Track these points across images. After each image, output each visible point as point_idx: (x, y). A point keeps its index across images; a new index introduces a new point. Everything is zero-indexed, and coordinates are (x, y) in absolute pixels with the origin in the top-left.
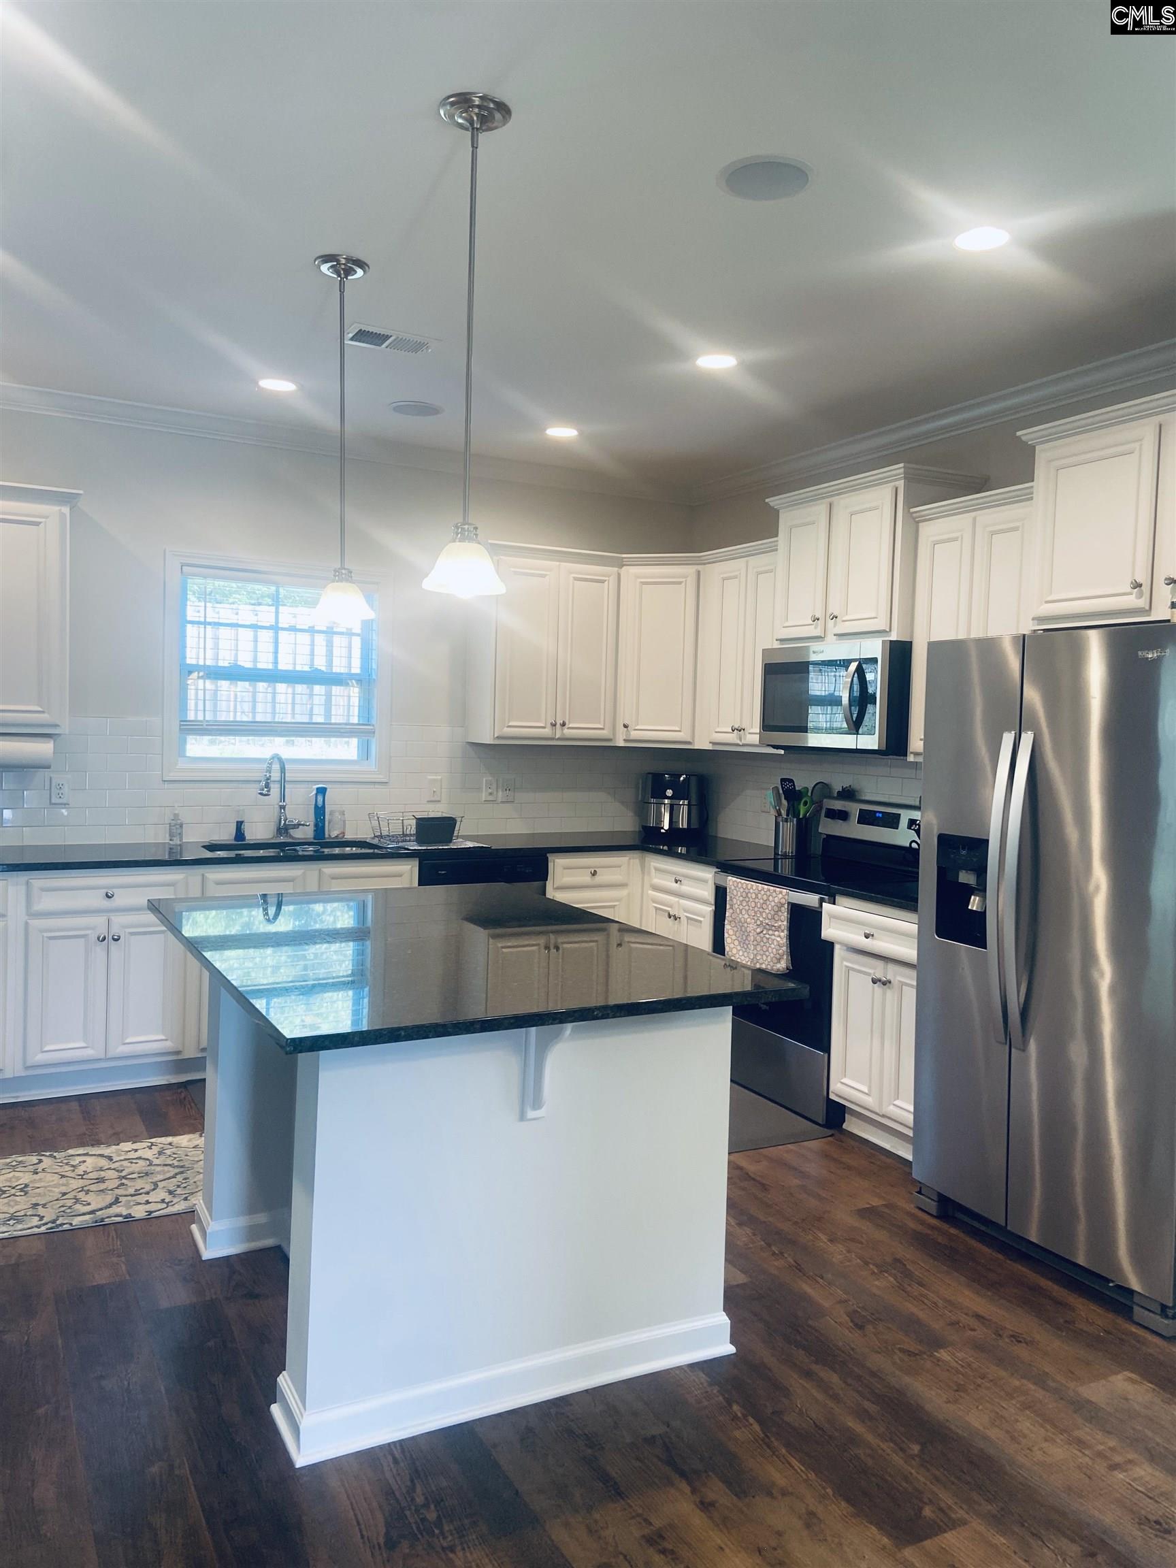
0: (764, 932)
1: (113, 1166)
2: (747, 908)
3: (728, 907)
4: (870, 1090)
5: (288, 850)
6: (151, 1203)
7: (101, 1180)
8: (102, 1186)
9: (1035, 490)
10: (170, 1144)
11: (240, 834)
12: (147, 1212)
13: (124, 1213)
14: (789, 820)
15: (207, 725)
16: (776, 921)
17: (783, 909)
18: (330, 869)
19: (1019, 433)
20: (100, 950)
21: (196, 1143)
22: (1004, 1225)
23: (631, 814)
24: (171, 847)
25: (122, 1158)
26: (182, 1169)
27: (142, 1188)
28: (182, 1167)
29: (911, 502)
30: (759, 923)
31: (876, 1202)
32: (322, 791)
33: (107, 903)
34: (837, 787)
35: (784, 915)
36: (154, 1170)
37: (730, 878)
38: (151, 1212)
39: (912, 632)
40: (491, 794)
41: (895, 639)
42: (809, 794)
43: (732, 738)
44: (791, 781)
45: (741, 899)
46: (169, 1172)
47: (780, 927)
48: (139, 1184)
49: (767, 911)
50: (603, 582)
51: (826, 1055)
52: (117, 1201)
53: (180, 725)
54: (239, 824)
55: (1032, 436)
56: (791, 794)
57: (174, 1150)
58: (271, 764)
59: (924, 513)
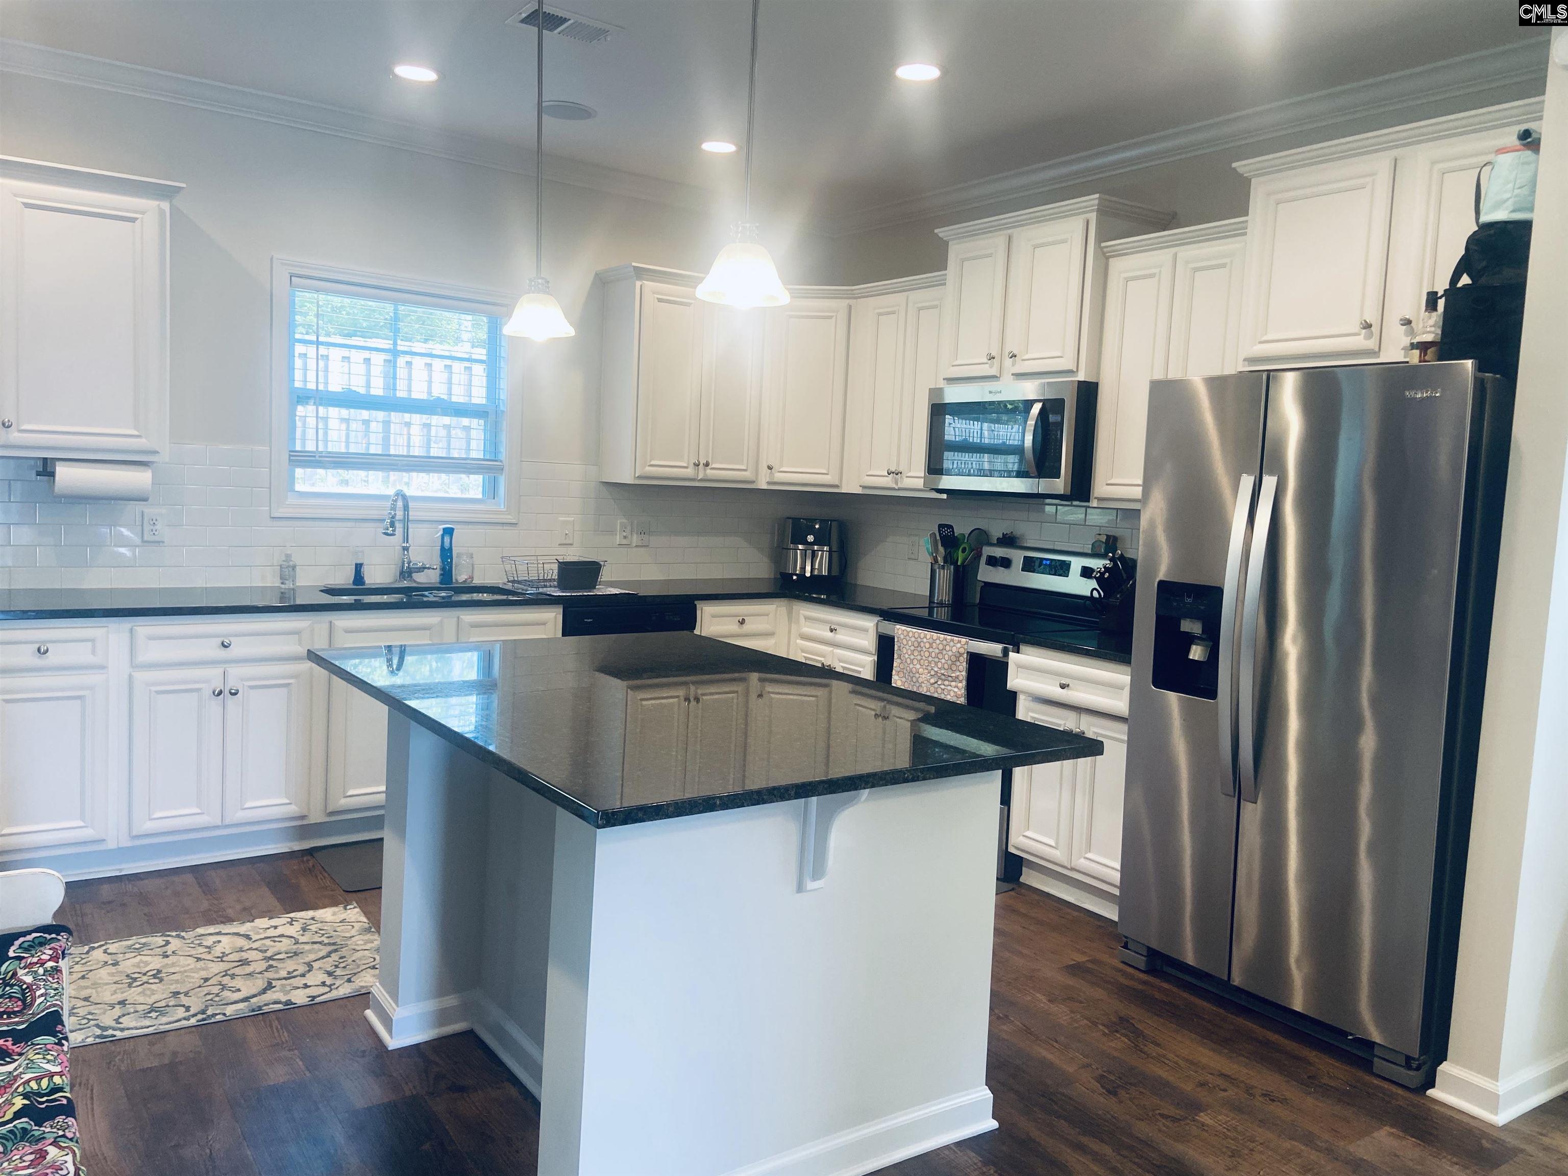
0: (939, 683)
1: (255, 945)
2: (919, 657)
3: (895, 657)
4: (1057, 843)
5: (415, 595)
6: (310, 986)
7: (245, 962)
8: (248, 969)
9: (1250, 224)
10: (313, 919)
11: (359, 577)
12: (309, 997)
13: (284, 999)
14: (946, 568)
15: (320, 457)
16: (954, 671)
17: (961, 658)
18: (470, 616)
19: (1233, 165)
20: (215, 705)
21: (343, 916)
22: (1226, 979)
23: (766, 560)
24: (283, 591)
25: (262, 936)
26: (335, 947)
27: (295, 970)
28: (334, 944)
29: (1102, 237)
30: (933, 673)
31: (1081, 958)
32: (449, 532)
33: (223, 654)
34: (996, 533)
35: (963, 666)
36: (303, 948)
37: (898, 627)
38: (314, 998)
39: (1098, 374)
40: (625, 537)
41: (1083, 380)
42: (966, 541)
43: (888, 482)
44: (949, 527)
45: (912, 648)
46: (320, 950)
47: (957, 677)
48: (290, 965)
49: (943, 661)
51: (1006, 808)
52: (270, 986)
53: (290, 456)
54: (359, 567)
55: (1247, 169)
56: (948, 540)
57: (319, 925)
58: (396, 501)
59: (1117, 248)
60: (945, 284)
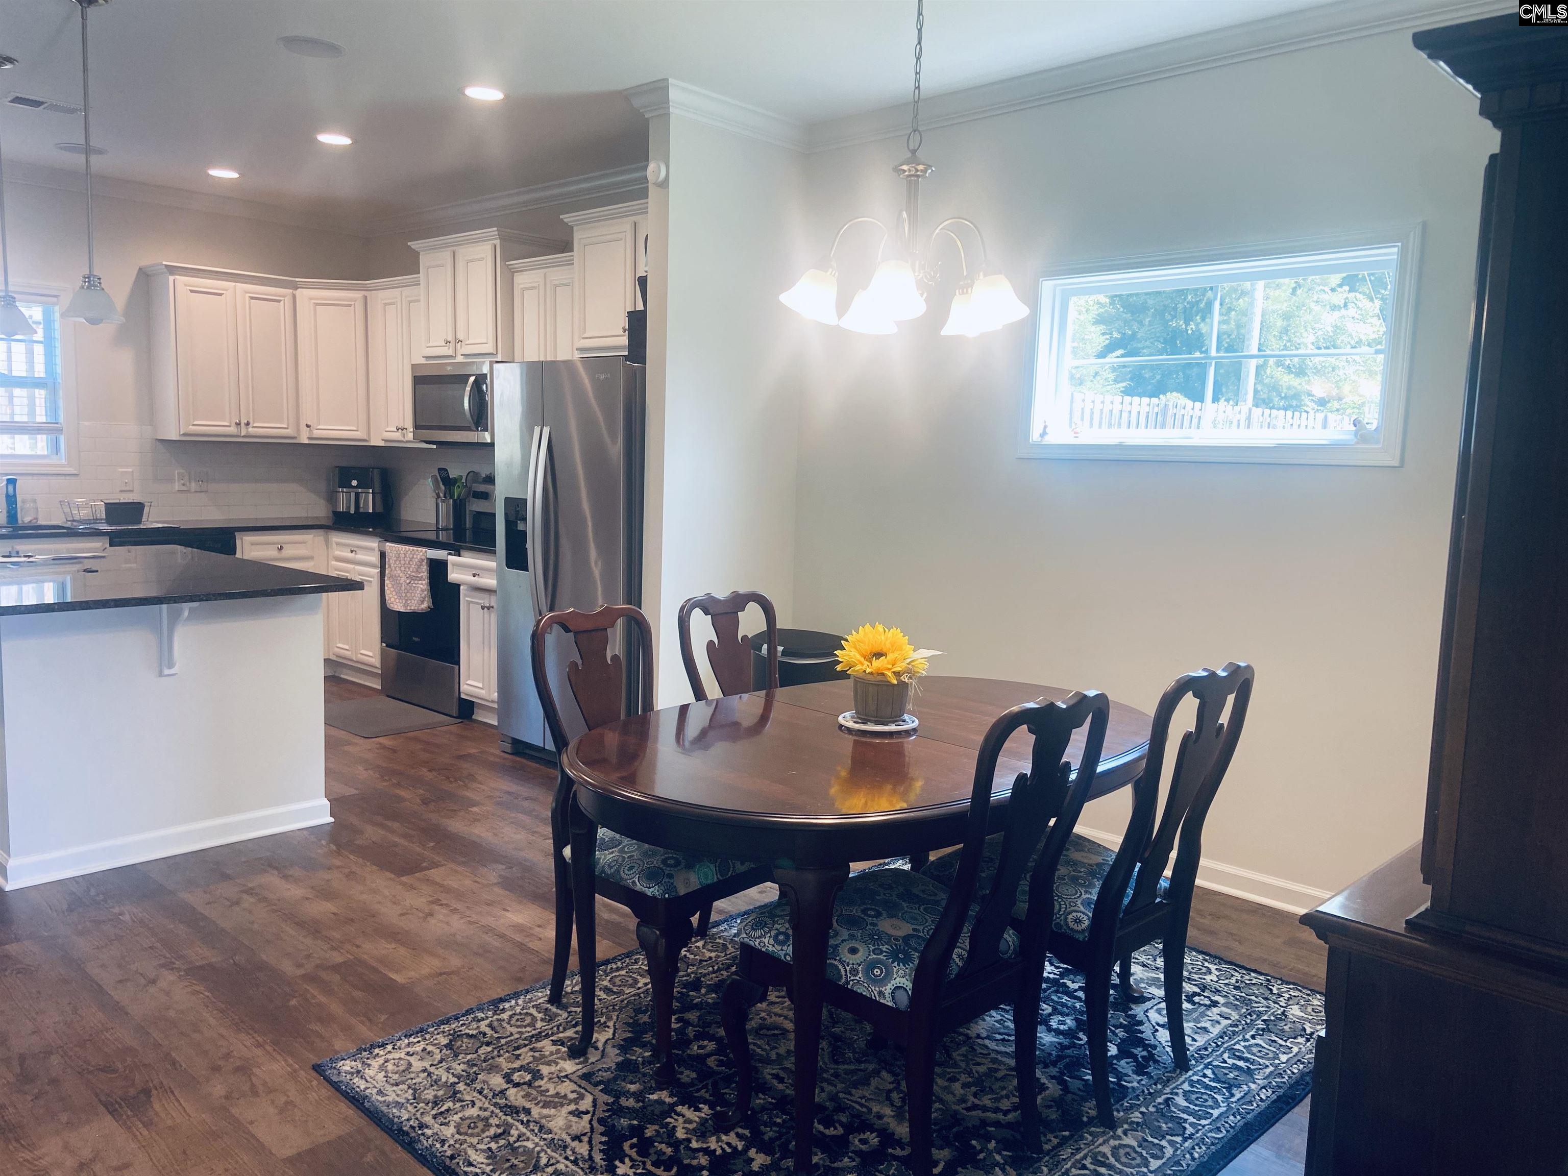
0: (412, 583)
2: (399, 565)
3: (387, 566)
9: (574, 258)
14: (446, 501)
16: (420, 573)
17: (424, 563)
19: (561, 217)
22: (543, 746)
23: (322, 502)
29: (507, 257)
30: (408, 576)
31: (474, 751)
34: (483, 475)
35: (425, 568)
37: (390, 544)
39: (513, 356)
41: (500, 360)
42: (464, 480)
43: (398, 436)
44: (446, 470)
45: (396, 559)
47: (422, 577)
49: (413, 566)
50: (279, 301)
51: (458, 667)
55: (569, 220)
56: (448, 481)
59: (516, 266)
60: (419, 284)
